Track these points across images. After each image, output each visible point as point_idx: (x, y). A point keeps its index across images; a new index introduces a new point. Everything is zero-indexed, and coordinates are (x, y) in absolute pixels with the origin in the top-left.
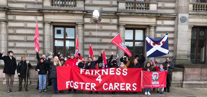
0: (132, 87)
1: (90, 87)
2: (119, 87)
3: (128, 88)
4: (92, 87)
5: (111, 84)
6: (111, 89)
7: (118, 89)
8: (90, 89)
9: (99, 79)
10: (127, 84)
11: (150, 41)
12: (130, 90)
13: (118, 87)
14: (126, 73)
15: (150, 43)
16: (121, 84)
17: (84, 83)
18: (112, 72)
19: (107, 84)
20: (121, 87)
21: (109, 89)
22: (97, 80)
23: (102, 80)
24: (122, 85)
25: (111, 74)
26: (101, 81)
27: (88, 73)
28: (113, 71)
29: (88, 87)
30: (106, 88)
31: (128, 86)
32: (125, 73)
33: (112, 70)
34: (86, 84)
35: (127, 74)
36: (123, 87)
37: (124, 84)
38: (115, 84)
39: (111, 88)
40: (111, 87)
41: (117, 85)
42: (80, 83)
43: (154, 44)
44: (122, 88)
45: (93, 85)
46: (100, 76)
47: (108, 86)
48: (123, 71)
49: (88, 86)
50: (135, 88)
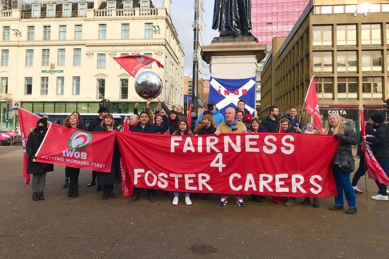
0: (307, 185)
1: (196, 183)
2: (272, 184)
3: (296, 186)
4: (202, 182)
5: (250, 177)
6: (251, 189)
7: (270, 190)
8: (198, 187)
9: (217, 162)
10: (294, 177)
11: (220, 87)
12: (303, 191)
13: (269, 184)
14: (292, 147)
15: (220, 90)
16: (278, 176)
17: (181, 176)
18: (251, 146)
19: (239, 176)
20: (278, 184)
21: (246, 189)
22: (213, 164)
23: (224, 166)
24: (281, 180)
25: (248, 149)
26: (223, 168)
27: (189, 148)
28: (255, 143)
29: (191, 185)
30: (236, 186)
31: (298, 180)
32: (288, 148)
33: (251, 140)
34: (187, 176)
35: (295, 149)
36: (283, 183)
37: (285, 176)
38: (262, 176)
39: (250, 186)
40: (250, 183)
41: (265, 179)
42: (171, 175)
43: (227, 93)
44: (281, 186)
45: (204, 178)
46: (220, 156)
47: (242, 182)
48: (283, 141)
49: (192, 181)
50: (316, 189)
